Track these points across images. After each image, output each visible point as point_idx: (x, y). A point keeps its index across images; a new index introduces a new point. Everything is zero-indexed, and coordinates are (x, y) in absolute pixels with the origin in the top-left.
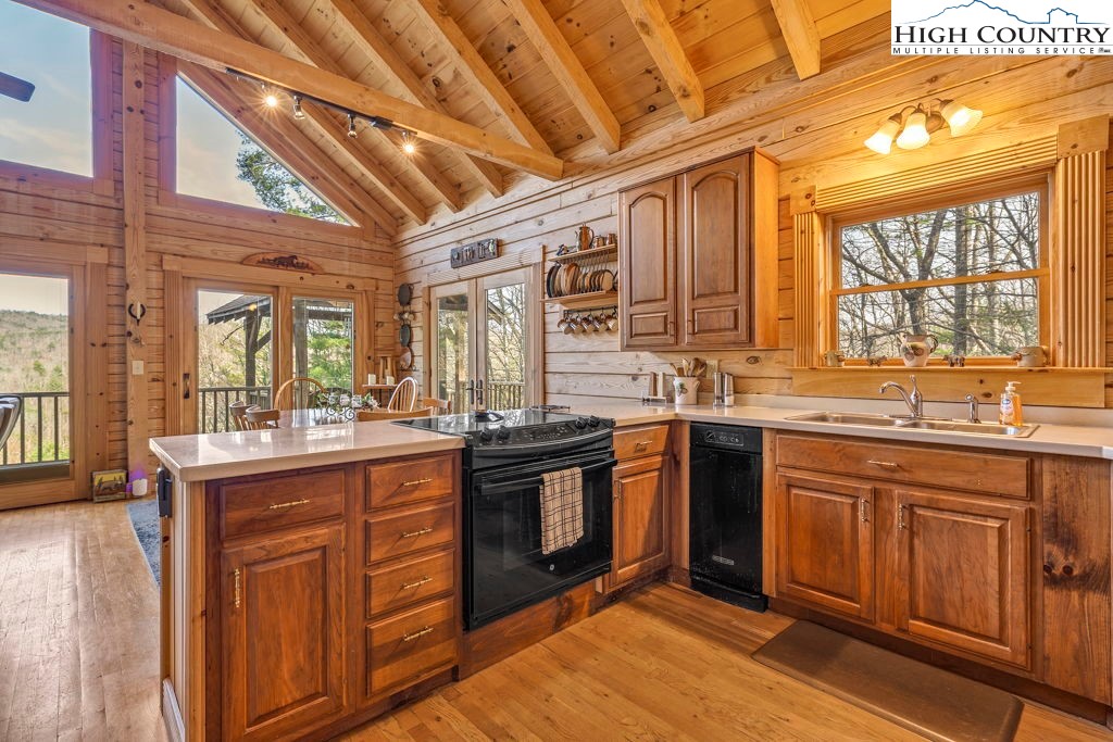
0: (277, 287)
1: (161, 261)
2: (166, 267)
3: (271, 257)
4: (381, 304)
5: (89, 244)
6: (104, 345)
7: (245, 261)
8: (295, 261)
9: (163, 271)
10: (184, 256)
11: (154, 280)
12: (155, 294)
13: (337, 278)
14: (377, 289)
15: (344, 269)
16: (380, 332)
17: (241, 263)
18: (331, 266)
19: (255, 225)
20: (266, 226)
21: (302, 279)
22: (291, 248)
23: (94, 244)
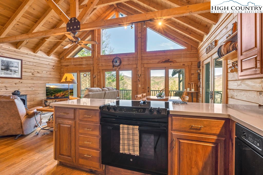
0: (166, 67)
1: (144, 65)
3: (164, 61)
4: (193, 68)
5: (134, 64)
6: (136, 82)
7: (159, 63)
8: (169, 61)
9: (144, 67)
10: (147, 64)
11: (143, 69)
12: (143, 72)
13: (180, 63)
14: (192, 64)
15: (182, 60)
16: (193, 76)
17: (158, 63)
18: (178, 60)
19: (161, 54)
20: (163, 54)
21: (171, 65)
22: (168, 58)
23: (135, 64)
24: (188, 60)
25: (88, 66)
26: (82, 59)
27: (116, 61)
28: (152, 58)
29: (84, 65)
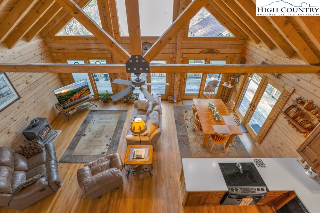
0: (207, 58)
1: (183, 55)
2: (184, 57)
3: (207, 51)
10: (187, 53)
11: (181, 60)
13: (223, 55)
14: (235, 56)
15: (226, 52)
17: (200, 53)
18: (222, 51)
19: (205, 42)
20: (208, 42)
21: (214, 56)
22: (212, 48)
23: (171, 53)
24: (233, 51)
25: (101, 52)
26: (88, 40)
27: (146, 48)
28: (194, 47)
29: (94, 49)
